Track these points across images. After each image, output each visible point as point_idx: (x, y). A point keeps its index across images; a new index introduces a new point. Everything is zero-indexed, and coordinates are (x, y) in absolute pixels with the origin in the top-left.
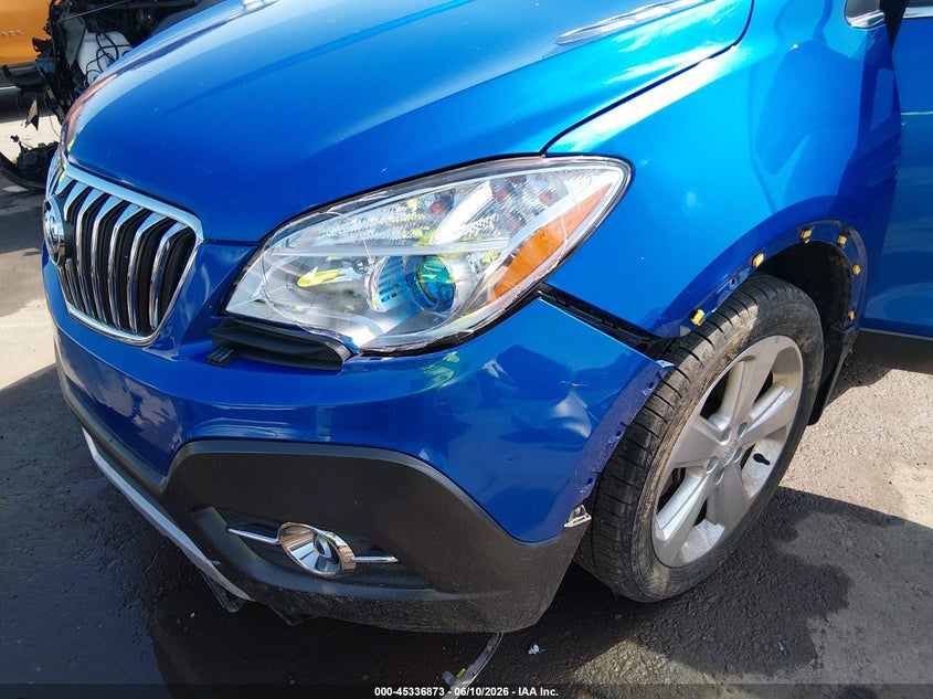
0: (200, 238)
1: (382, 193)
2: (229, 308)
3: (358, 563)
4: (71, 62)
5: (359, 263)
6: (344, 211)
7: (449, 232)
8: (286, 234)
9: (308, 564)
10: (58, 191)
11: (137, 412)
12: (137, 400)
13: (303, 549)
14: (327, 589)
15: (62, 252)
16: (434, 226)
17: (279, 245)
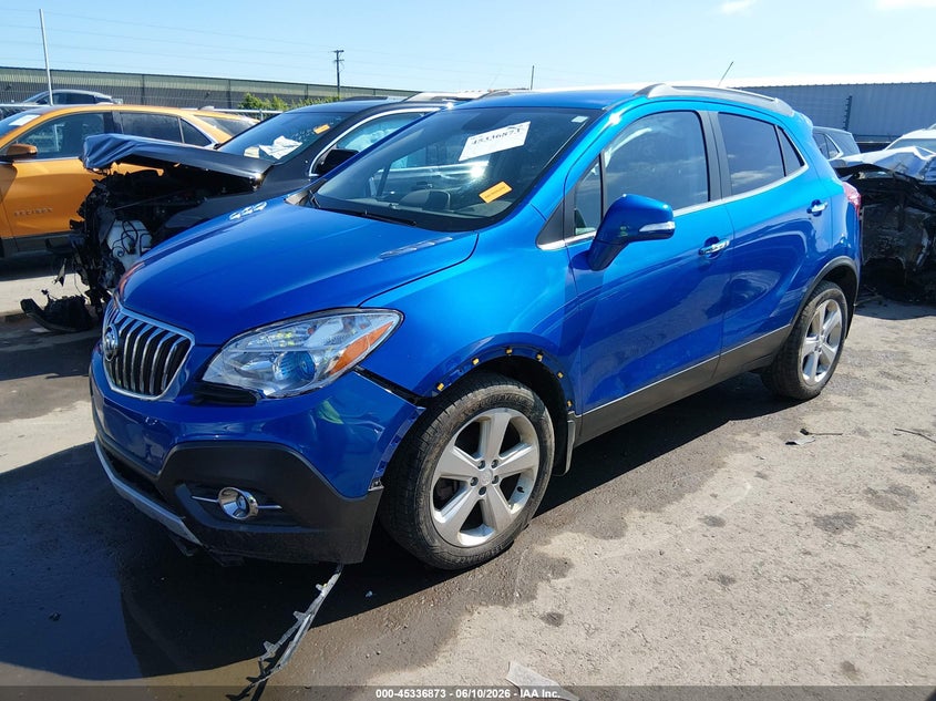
0: (193, 344)
1: (282, 323)
2: (204, 379)
3: (260, 510)
4: (101, 241)
5: (271, 357)
6: (263, 331)
7: (315, 341)
8: (235, 341)
9: (230, 513)
10: (117, 321)
11: (149, 453)
12: (149, 446)
13: (229, 505)
14: (242, 528)
15: (115, 353)
16: (306, 339)
17: (231, 346)
